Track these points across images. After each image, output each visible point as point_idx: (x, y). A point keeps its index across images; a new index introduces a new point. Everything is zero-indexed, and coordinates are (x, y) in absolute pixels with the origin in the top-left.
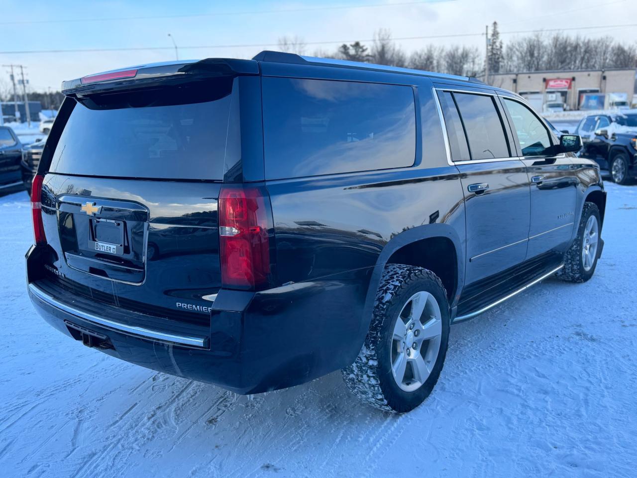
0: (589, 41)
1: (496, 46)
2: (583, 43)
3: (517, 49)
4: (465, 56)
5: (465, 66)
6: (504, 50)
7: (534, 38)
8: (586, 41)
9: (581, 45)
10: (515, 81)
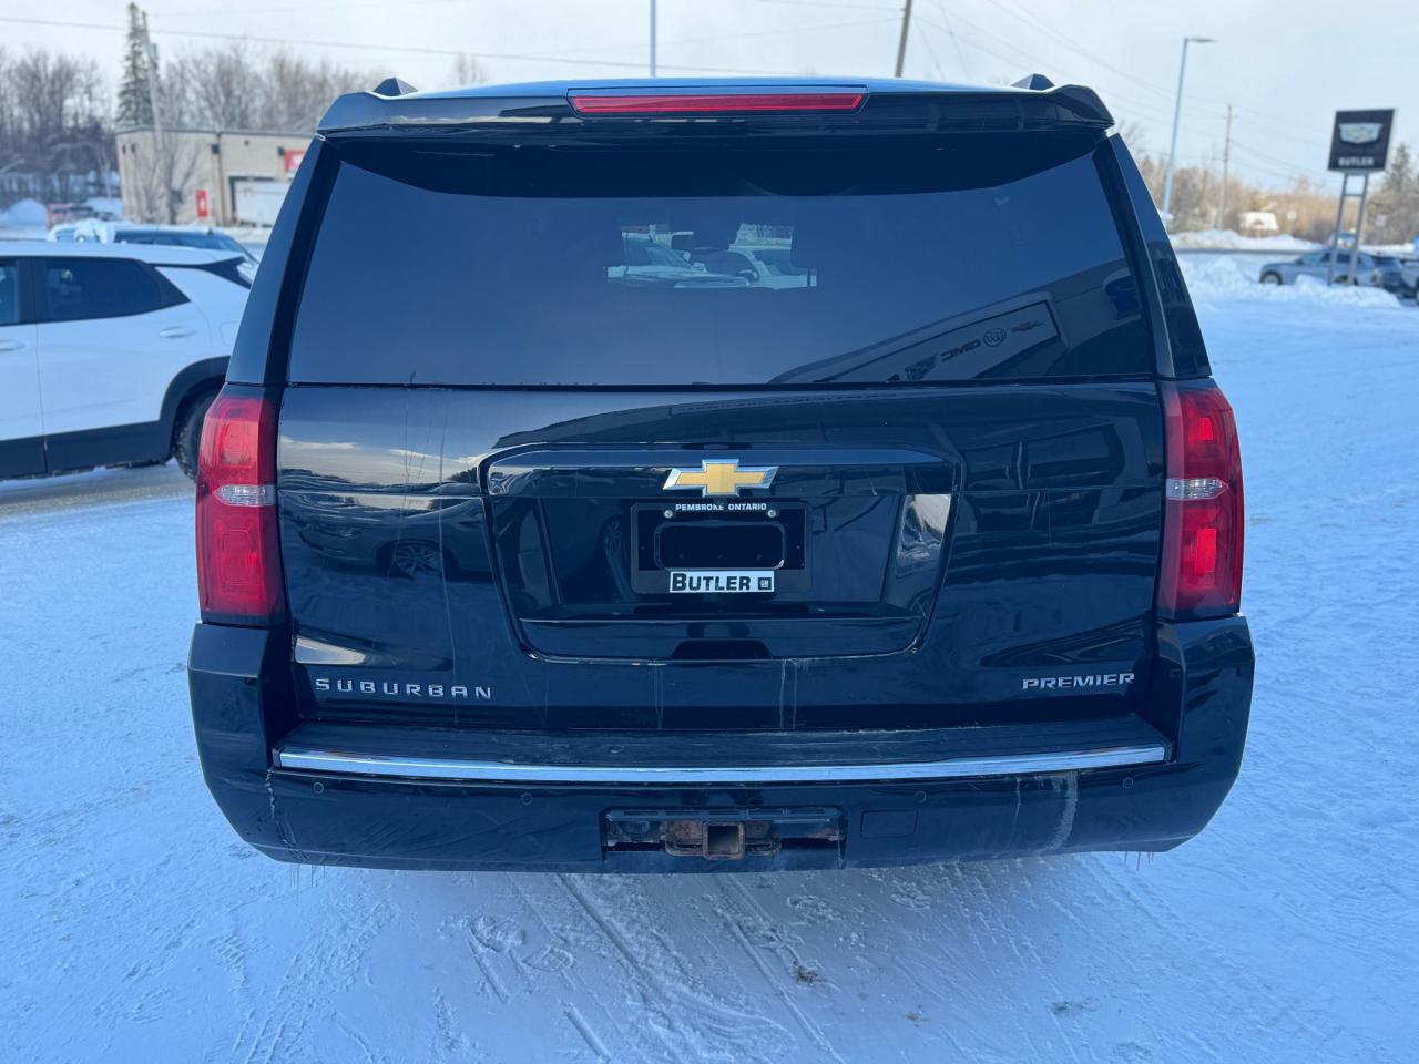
0: (346, 74)
1: (144, 63)
2: (334, 76)
3: (193, 76)
4: (64, 78)
5: (69, 103)
6: (163, 72)
7: (227, 53)
8: (341, 74)
9: (332, 82)
10: (216, 149)
